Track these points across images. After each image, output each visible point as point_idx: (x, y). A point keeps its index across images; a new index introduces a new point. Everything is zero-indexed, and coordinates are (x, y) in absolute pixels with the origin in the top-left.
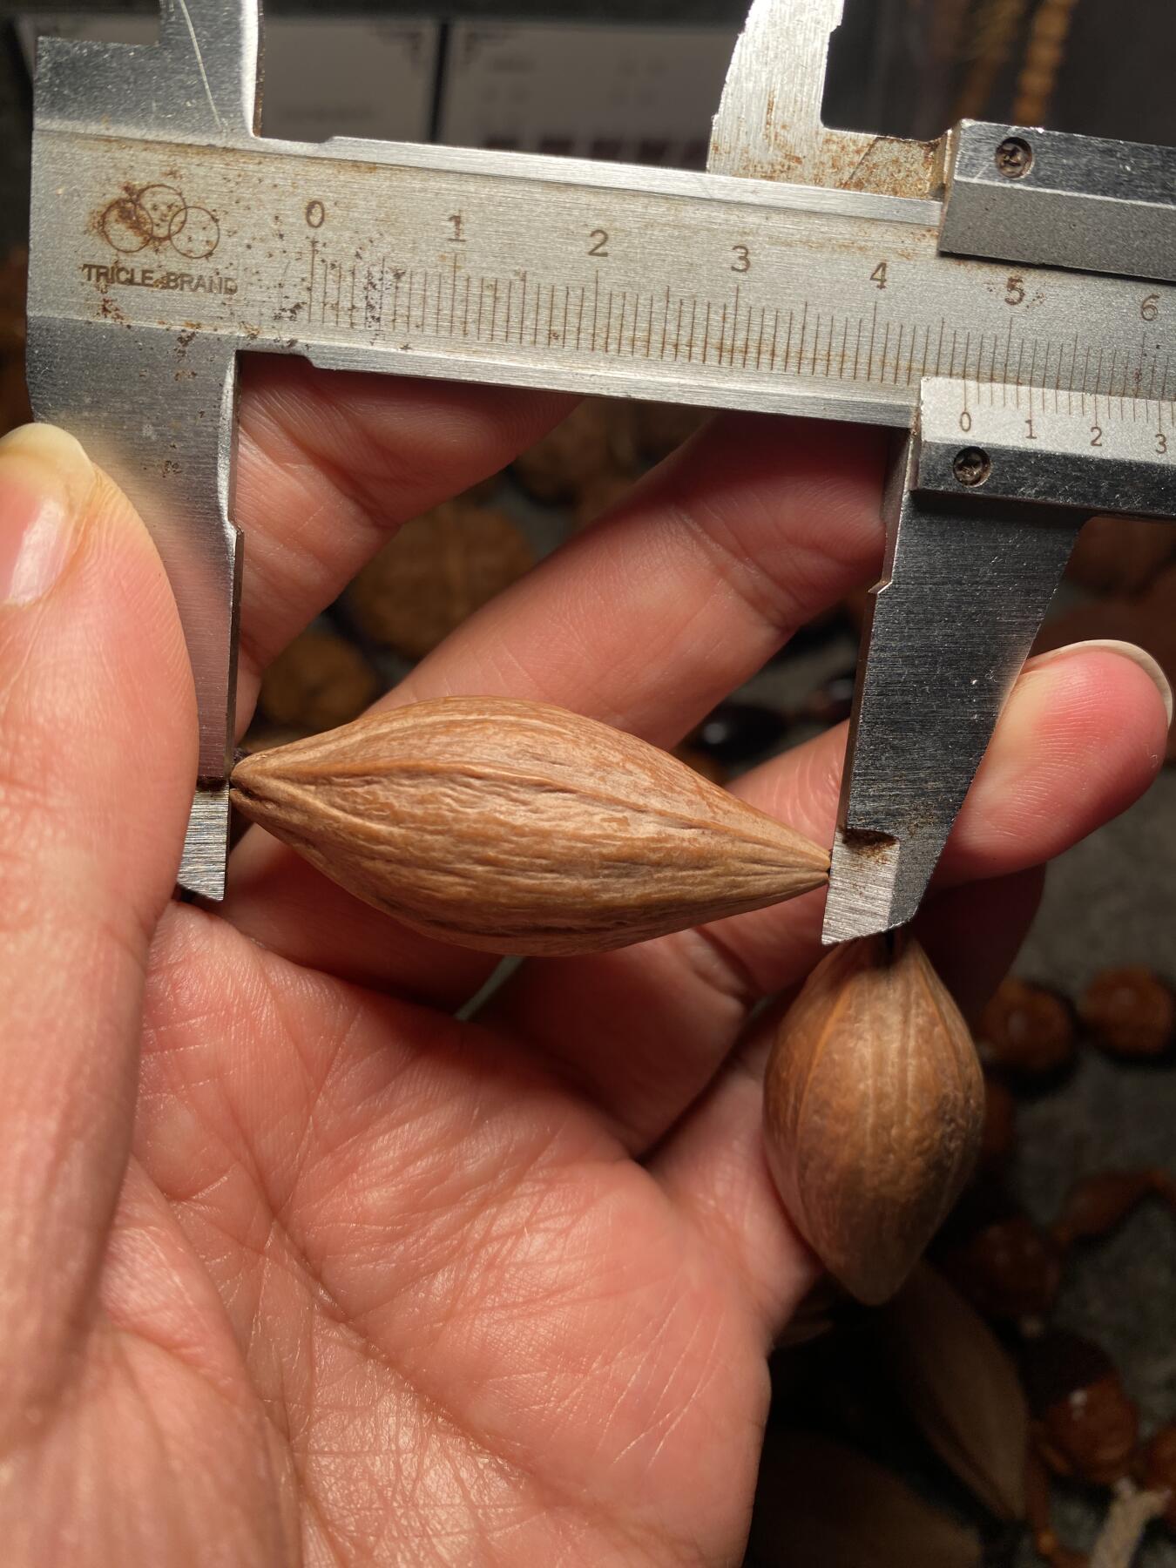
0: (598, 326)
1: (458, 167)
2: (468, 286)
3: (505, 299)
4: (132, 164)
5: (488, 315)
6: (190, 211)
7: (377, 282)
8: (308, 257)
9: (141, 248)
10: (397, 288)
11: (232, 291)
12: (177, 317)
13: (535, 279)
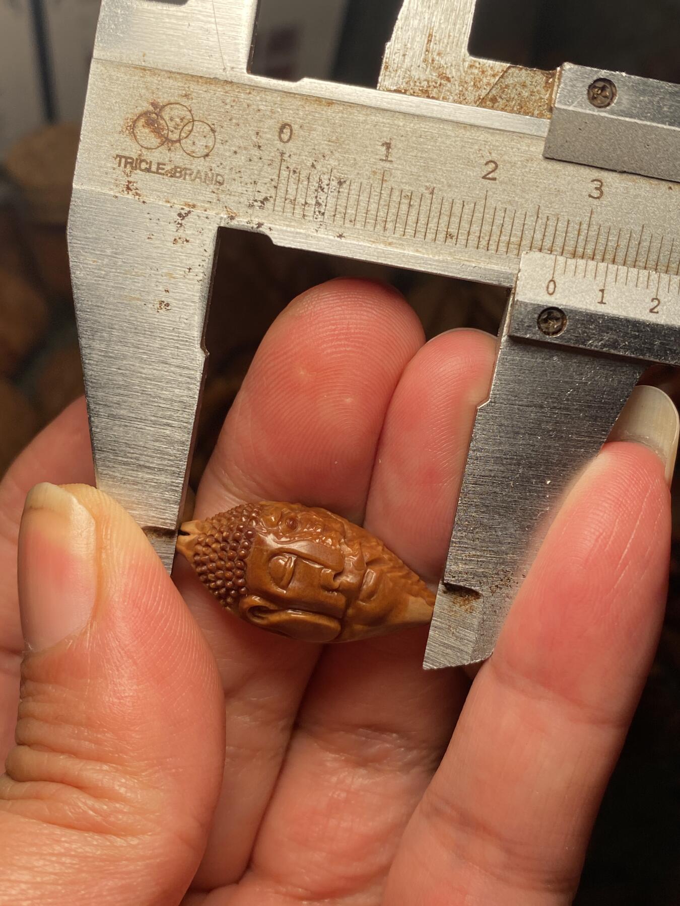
0: (482, 230)
1: (393, 107)
2: (390, 196)
3: (417, 207)
4: (158, 87)
5: (403, 217)
6: (196, 123)
7: (324, 185)
8: (276, 164)
9: (158, 147)
10: (339, 192)
11: (221, 184)
12: (179, 199)
13: (440, 193)
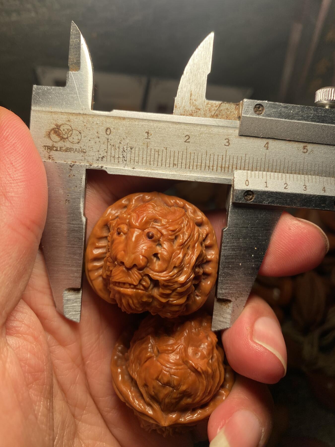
0: (187, 161)
1: (148, 118)
2: (151, 151)
3: (161, 155)
4: (58, 118)
5: (156, 159)
6: (73, 131)
7: (126, 150)
8: (106, 143)
9: (60, 141)
10: (131, 152)
11: (85, 153)
12: (69, 160)
13: (169, 149)
